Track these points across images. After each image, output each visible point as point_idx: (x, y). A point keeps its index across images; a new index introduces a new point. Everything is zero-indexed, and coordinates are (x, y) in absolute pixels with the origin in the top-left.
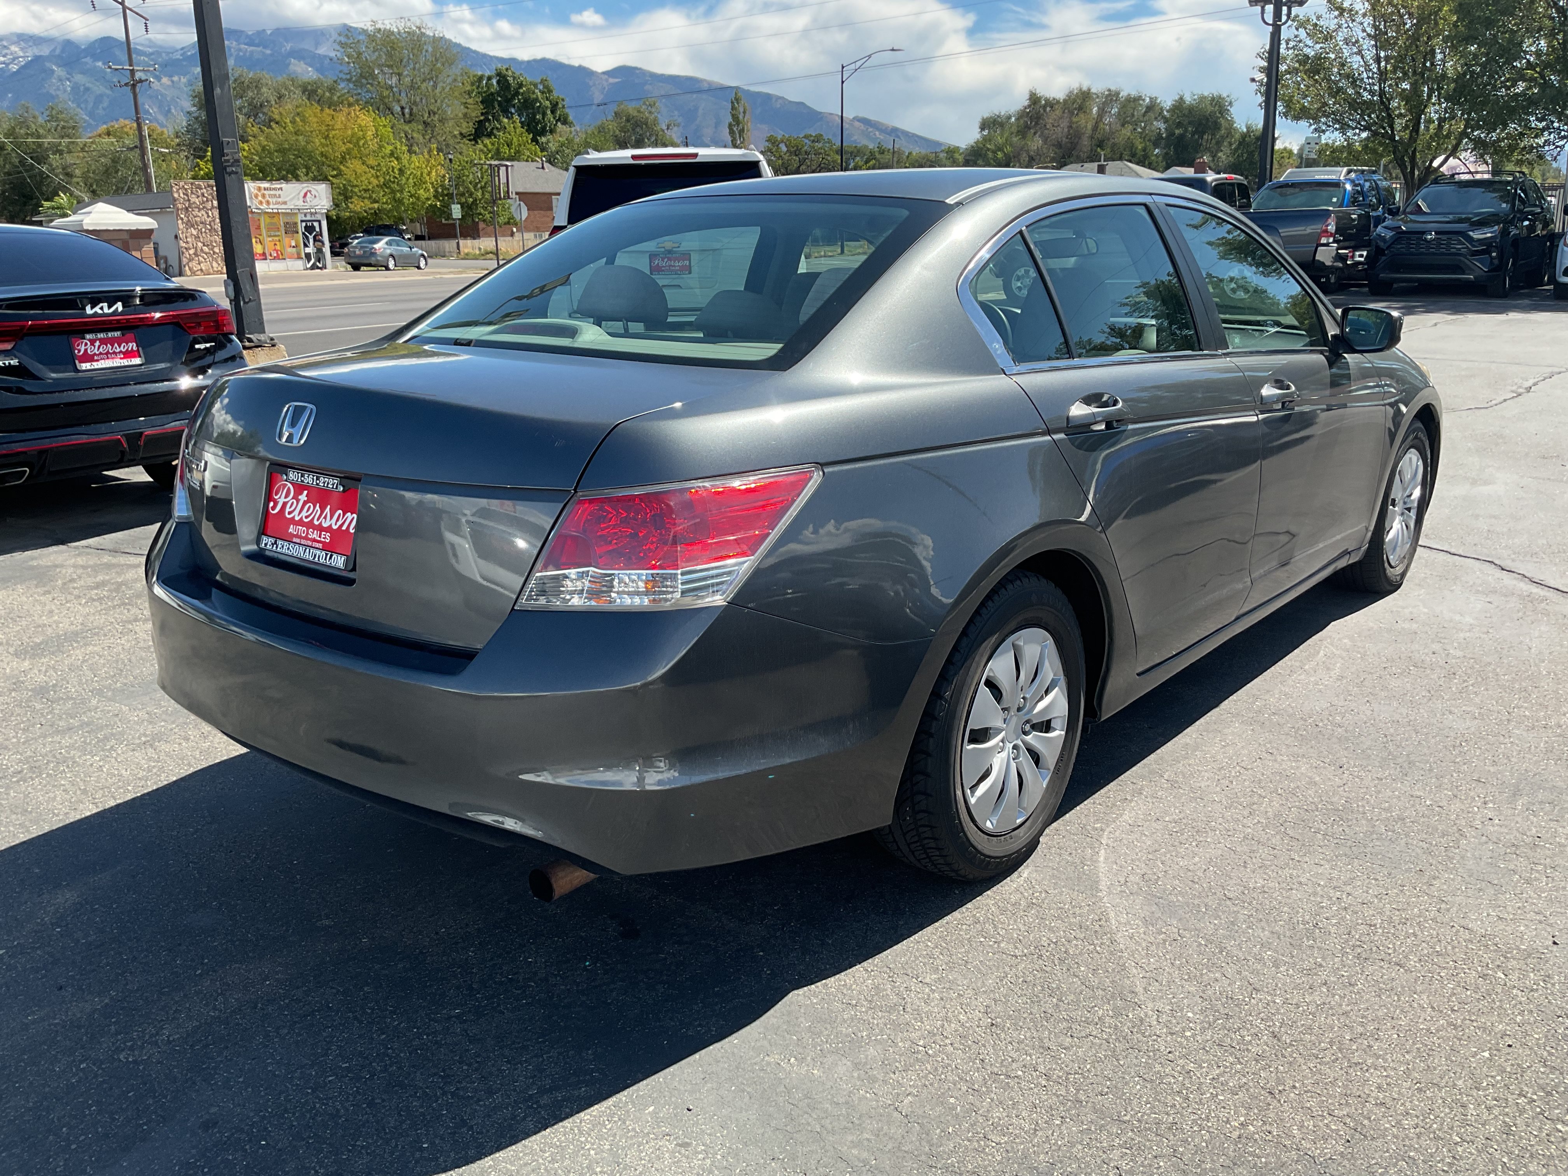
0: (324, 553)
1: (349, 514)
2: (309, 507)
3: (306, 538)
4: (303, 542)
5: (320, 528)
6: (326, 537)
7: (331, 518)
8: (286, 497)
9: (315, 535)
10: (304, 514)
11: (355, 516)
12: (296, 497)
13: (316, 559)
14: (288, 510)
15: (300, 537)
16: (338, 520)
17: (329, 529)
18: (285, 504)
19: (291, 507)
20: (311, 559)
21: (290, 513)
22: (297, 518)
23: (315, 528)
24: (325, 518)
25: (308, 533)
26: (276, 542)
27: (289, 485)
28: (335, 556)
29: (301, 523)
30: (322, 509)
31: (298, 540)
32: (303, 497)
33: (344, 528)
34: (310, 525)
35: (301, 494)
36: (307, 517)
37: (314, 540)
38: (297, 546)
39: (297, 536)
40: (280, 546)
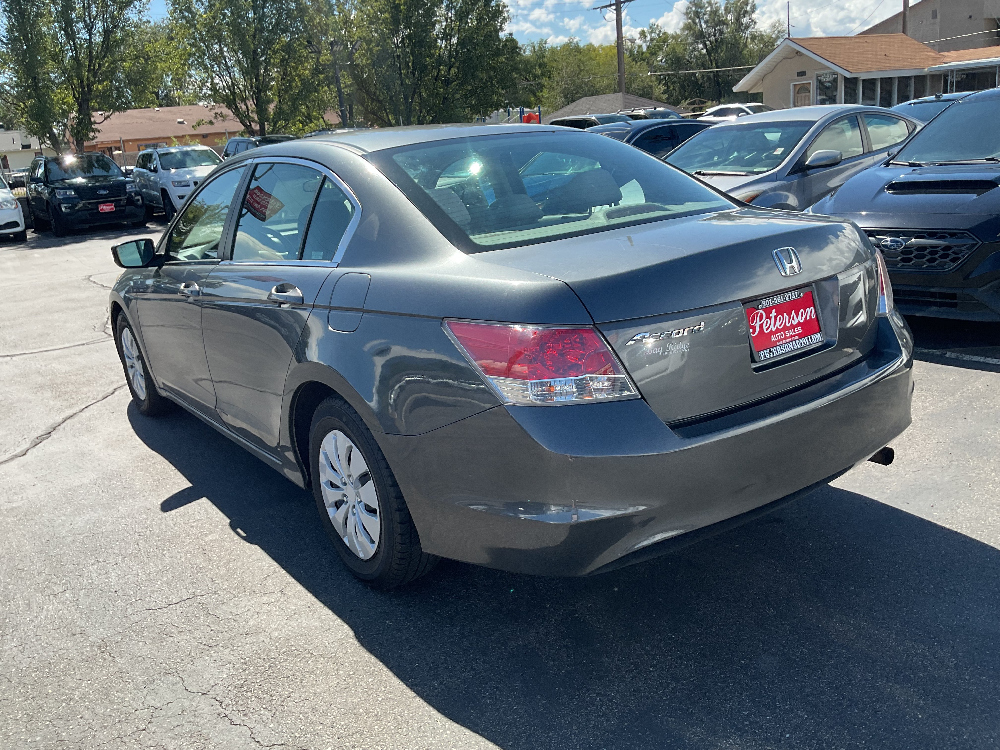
0: (805, 339)
1: (808, 309)
2: (780, 318)
3: (786, 338)
4: (784, 342)
5: (793, 327)
6: (799, 330)
7: (797, 317)
8: (760, 321)
9: (791, 333)
10: (778, 324)
11: (812, 308)
12: (768, 317)
13: (803, 345)
14: (765, 328)
15: (782, 340)
16: (802, 316)
17: (799, 324)
18: (761, 325)
19: (766, 325)
20: (799, 347)
21: (767, 329)
22: (774, 330)
23: (788, 328)
24: (793, 319)
25: (785, 334)
26: (770, 351)
27: (761, 311)
28: (813, 336)
29: (778, 331)
30: (790, 315)
31: (781, 342)
32: (773, 315)
33: (808, 318)
34: (785, 328)
35: (771, 313)
36: (780, 325)
37: (792, 336)
38: (786, 345)
39: (779, 341)
40: (774, 352)
